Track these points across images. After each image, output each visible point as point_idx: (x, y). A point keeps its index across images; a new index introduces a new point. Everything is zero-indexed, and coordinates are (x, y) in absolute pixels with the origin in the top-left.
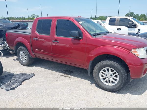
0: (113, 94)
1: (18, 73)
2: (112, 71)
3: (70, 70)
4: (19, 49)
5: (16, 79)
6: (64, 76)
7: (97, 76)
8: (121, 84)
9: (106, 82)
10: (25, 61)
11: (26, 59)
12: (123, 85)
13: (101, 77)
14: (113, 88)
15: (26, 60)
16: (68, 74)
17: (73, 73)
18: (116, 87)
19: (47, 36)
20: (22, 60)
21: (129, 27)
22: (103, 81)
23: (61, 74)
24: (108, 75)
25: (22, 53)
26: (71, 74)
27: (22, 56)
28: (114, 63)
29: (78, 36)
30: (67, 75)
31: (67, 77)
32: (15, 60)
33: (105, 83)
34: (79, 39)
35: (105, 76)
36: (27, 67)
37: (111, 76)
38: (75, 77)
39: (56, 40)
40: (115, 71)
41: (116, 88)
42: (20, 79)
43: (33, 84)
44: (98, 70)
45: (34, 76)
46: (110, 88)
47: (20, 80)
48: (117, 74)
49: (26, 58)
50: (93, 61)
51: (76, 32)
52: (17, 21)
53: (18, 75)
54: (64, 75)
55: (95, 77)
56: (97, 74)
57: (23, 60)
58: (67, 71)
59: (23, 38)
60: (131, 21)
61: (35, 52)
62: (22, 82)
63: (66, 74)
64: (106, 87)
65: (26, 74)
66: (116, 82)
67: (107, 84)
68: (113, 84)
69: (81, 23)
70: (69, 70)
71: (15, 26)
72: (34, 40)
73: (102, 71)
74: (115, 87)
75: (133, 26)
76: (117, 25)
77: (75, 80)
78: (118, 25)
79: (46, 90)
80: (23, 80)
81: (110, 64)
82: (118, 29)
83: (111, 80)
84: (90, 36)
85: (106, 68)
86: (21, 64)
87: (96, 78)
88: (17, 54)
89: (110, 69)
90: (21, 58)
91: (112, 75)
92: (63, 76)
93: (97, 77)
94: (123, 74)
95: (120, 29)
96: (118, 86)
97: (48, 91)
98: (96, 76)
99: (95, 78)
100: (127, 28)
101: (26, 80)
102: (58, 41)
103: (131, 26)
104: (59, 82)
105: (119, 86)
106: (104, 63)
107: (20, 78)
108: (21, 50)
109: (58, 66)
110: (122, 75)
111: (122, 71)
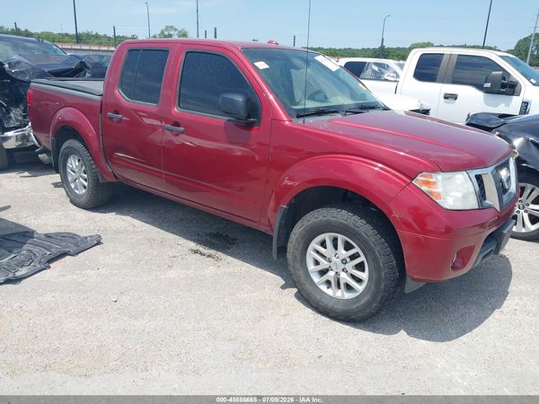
0: (347, 327)
1: (51, 230)
2: (348, 247)
3: (229, 235)
4: (64, 147)
5: (35, 250)
6: (201, 254)
7: (299, 259)
8: (374, 296)
9: (328, 283)
10: (84, 191)
11: (86, 184)
12: (378, 299)
13: (311, 267)
14: (346, 308)
15: (85, 187)
16: (218, 249)
17: (235, 247)
18: (358, 305)
19: (151, 106)
20: (73, 186)
21: (487, 91)
22: (316, 279)
23: (192, 245)
24: (334, 259)
25: (73, 163)
26: (229, 248)
27: (74, 172)
28: (356, 218)
29: (243, 113)
30: (212, 252)
31: (209, 256)
32: (56, 185)
33: (324, 288)
34: (249, 126)
35: (324, 264)
36: (88, 212)
37: (342, 266)
38: (239, 258)
39: (177, 124)
40: (357, 250)
41: (357, 308)
42: (48, 250)
43: (87, 272)
44: (303, 241)
45: (99, 243)
46: (339, 307)
47: (49, 253)
48: (362, 258)
49: (86, 180)
50: (290, 205)
51: (239, 99)
52: (106, 49)
53: (48, 236)
54: (201, 249)
55: (291, 263)
56: (298, 254)
57: (76, 188)
58: (217, 236)
59: (78, 111)
60: (499, 68)
61: (114, 161)
62: (51, 261)
63: (212, 246)
64: (325, 301)
65: (72, 236)
66: (360, 288)
67: (330, 292)
68: (348, 296)
69: (261, 68)
70: (227, 236)
71: (68, 67)
72: (111, 119)
73: (315, 244)
74: (354, 307)
75: (503, 86)
76: (442, 81)
77: (231, 270)
78: (448, 83)
79: (121, 293)
80: (58, 254)
81: (341, 223)
82: (447, 97)
83: (344, 277)
84: (284, 118)
85: (327, 237)
86: (71, 201)
87: (294, 267)
88: (60, 166)
89: (341, 238)
90: (70, 179)
91: (348, 260)
92: (196, 252)
93: (298, 265)
94: (381, 260)
95: (454, 97)
96: (363, 302)
97: (125, 299)
98: (295, 260)
99: (290, 268)
100: (481, 94)
101: (68, 257)
102: (182, 129)
103: (497, 89)
104: (172, 274)
105: (369, 304)
106: (321, 218)
107: (51, 247)
108: (71, 151)
109: (194, 217)
110: (378, 263)
111: (377, 249)
